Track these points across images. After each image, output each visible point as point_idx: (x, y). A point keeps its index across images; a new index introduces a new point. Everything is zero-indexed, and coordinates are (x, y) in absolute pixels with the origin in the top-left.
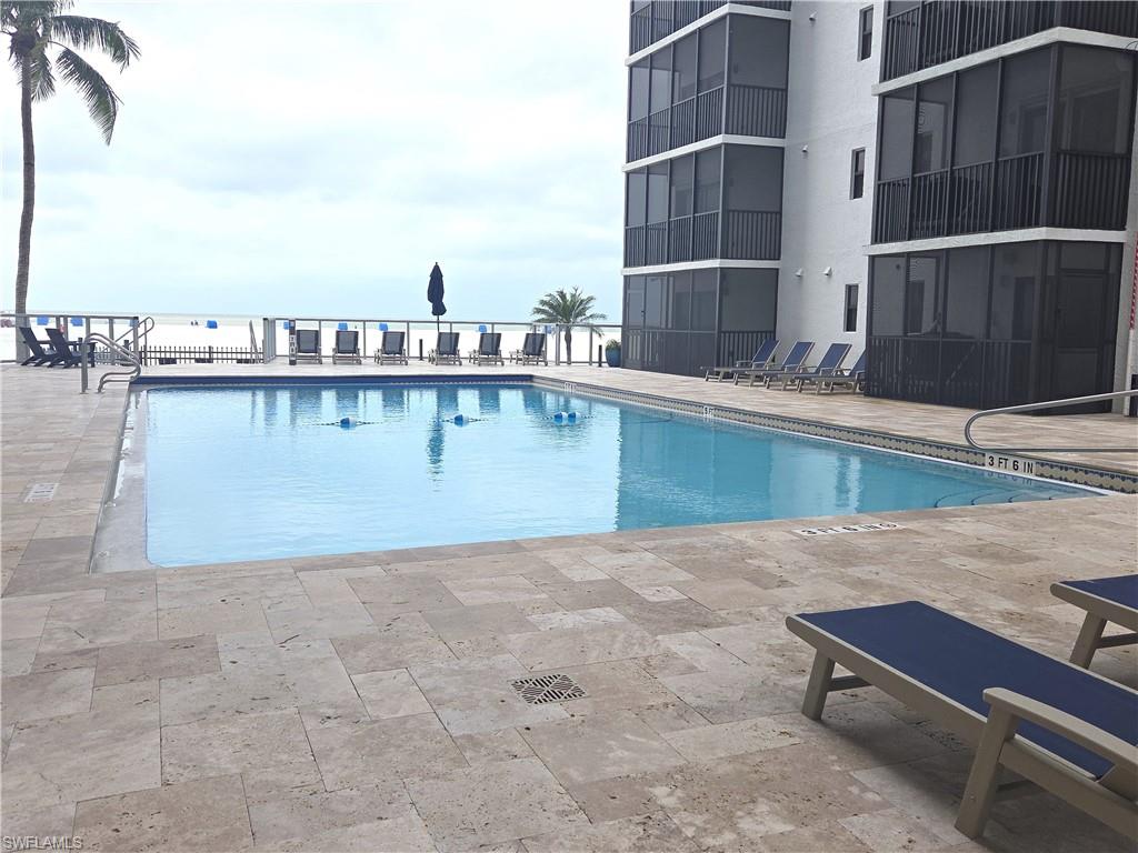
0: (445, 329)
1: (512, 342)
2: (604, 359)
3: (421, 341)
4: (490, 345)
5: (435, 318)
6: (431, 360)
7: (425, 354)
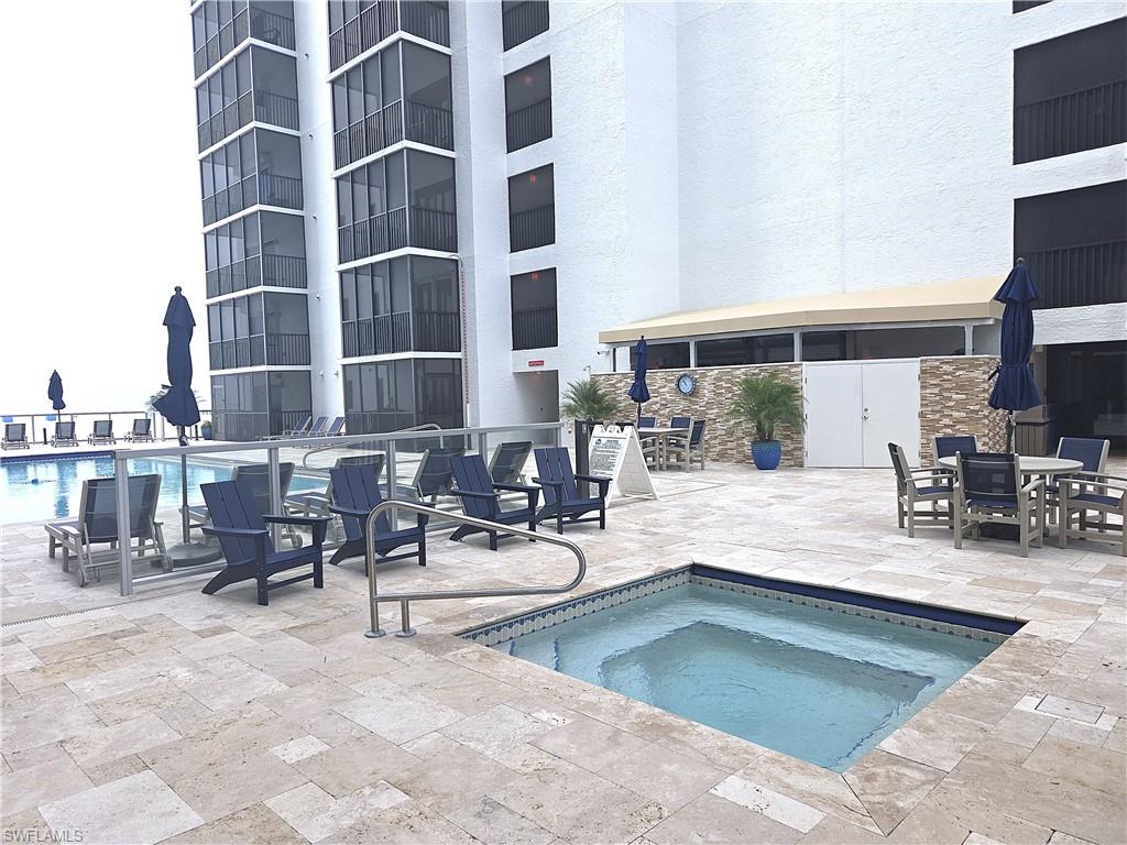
0: (65, 419)
1: (123, 427)
2: (200, 434)
3: (45, 430)
4: (103, 430)
5: (56, 412)
6: (52, 443)
7: (48, 439)
